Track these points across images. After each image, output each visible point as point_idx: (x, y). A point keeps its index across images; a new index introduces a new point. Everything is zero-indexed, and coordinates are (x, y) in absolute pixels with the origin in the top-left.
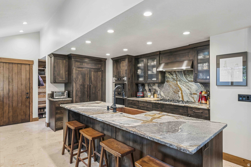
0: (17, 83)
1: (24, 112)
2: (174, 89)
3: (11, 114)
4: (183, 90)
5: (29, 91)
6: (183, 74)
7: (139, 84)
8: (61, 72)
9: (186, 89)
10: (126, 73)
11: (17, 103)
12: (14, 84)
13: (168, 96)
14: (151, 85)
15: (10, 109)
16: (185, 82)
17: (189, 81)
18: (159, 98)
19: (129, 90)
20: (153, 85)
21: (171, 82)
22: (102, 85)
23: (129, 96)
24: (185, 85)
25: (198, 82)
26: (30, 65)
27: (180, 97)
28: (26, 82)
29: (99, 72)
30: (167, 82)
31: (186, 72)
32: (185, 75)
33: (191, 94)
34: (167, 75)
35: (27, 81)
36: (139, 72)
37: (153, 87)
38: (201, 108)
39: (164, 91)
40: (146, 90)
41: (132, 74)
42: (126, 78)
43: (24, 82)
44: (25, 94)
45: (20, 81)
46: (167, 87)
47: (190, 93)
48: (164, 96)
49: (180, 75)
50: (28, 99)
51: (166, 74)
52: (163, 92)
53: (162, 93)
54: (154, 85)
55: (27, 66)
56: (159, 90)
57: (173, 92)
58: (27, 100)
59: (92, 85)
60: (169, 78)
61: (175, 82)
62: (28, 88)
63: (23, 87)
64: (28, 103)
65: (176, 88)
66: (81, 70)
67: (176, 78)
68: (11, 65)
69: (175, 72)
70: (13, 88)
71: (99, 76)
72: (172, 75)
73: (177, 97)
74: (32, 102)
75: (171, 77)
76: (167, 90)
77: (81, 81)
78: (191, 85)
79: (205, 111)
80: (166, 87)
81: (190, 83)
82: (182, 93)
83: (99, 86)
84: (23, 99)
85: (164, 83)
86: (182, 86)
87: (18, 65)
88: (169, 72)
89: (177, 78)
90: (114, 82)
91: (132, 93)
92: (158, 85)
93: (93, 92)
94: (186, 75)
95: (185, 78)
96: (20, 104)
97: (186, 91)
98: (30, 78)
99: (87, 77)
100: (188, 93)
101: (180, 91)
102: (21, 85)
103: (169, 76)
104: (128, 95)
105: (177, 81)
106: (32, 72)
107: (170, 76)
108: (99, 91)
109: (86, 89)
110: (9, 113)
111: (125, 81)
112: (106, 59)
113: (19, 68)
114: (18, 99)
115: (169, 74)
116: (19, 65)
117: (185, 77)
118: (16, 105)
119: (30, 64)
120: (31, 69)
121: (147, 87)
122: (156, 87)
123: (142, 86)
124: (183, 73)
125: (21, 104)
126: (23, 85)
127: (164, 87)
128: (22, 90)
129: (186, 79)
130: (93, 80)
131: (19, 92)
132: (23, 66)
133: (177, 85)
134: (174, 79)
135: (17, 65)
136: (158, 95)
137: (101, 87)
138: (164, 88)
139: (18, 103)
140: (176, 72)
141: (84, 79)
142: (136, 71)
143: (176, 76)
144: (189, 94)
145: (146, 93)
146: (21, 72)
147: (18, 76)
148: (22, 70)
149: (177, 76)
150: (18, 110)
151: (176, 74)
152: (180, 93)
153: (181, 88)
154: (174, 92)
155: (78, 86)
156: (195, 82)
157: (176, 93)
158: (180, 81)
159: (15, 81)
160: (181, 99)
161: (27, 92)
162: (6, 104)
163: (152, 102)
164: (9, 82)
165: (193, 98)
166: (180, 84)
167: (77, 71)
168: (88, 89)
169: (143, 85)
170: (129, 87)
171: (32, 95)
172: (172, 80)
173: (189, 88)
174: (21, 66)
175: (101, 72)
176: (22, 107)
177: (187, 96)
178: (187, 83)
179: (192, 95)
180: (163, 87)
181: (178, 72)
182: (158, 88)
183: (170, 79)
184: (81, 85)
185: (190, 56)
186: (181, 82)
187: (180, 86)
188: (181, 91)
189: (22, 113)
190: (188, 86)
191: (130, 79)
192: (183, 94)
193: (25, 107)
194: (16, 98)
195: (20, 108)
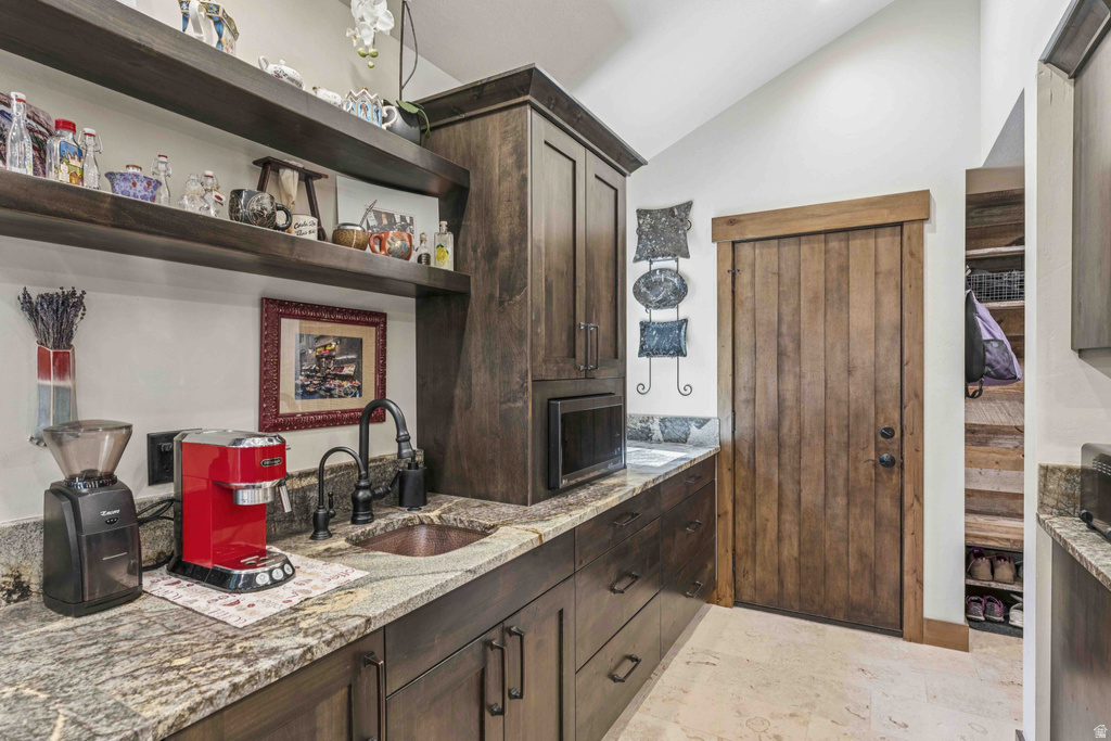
0: (822, 363)
1: (862, 555)
3: (790, 550)
5: (897, 416)
11: (822, 487)
12: (806, 367)
15: (787, 517)
26: (906, 227)
28: (876, 355)
35: (885, 343)
43: (863, 355)
44: (872, 434)
45: (838, 347)
50: (892, 472)
55: (886, 243)
58: (885, 476)
62: (890, 396)
63: (859, 390)
64: (888, 501)
68: (789, 250)
70: (799, 389)
74: (919, 497)
84: (856, 469)
87: (826, 242)
96: (841, 501)
98: (906, 325)
102: (846, 375)
106: (922, 278)
110: (779, 539)
113: (833, 265)
114: (829, 467)
116: (834, 244)
118: (820, 500)
119: (901, 224)
120: (912, 254)
125: (848, 504)
126: (858, 375)
128: (853, 407)
131: (833, 421)
132: (858, 244)
135: (823, 245)
139: (826, 488)
146: (845, 286)
147: (829, 317)
148: (854, 274)
150: (827, 537)
159: (813, 345)
161: (883, 425)
162: (768, 481)
164: (781, 354)
171: (919, 450)
174: (843, 244)
176: (851, 522)
189: (853, 565)
193: (872, 525)
194: (819, 458)
195: (840, 523)
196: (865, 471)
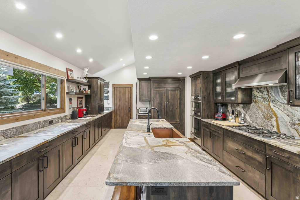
1: (127, 121)
2: (264, 113)
3: (120, 121)
4: (278, 116)
6: (280, 91)
7: (218, 103)
8: (145, 92)
9: (284, 114)
10: (200, 91)
11: (123, 114)
12: (122, 101)
13: (255, 121)
14: (234, 106)
15: (120, 118)
16: (282, 103)
18: (241, 123)
19: (205, 110)
20: (237, 106)
21: (261, 102)
22: (180, 103)
23: (204, 116)
24: (282, 109)
25: (296, 105)
26: (131, 87)
27: (274, 126)
29: (176, 91)
30: (255, 103)
31: (284, 88)
33: (293, 124)
34: (255, 92)
35: (129, 99)
36: (219, 89)
37: (237, 108)
38: (286, 149)
39: (251, 115)
40: (229, 111)
41: (208, 92)
42: (200, 97)
43: (127, 100)
45: (125, 99)
46: (255, 110)
47: (291, 122)
48: (251, 122)
49: (275, 92)
50: (130, 112)
51: (253, 91)
52: (249, 115)
53: (249, 117)
54: (239, 106)
55: (129, 89)
56: (244, 112)
57: (263, 117)
59: (169, 104)
60: (257, 97)
61: (267, 102)
62: (130, 104)
63: (127, 104)
65: (268, 112)
66: (158, 90)
67: (267, 96)
68: (120, 88)
69: (266, 88)
70: (121, 104)
71: (177, 95)
72: (262, 93)
73: (269, 125)
74: (132, 114)
75: (261, 96)
76: (255, 113)
77: (158, 99)
79: (295, 157)
80: (253, 110)
82: (277, 121)
83: (176, 104)
85: (251, 104)
86: (277, 109)
88: (258, 88)
89: (269, 97)
90: (193, 100)
91: (210, 114)
92: (243, 106)
93: (171, 110)
94: (284, 93)
95: (282, 97)
96: (125, 115)
97: (285, 119)
98: (131, 97)
99: (164, 95)
100: (288, 121)
101: (274, 116)
103: (257, 94)
104: (202, 115)
105: (269, 102)
107: (259, 95)
108: (176, 109)
109: (163, 107)
110: (119, 120)
111: (200, 100)
112: (185, 77)
113: (124, 91)
115: (258, 91)
116: (125, 88)
117: (282, 95)
120: (132, 90)
121: (230, 107)
122: (240, 108)
123: (222, 106)
124: (279, 89)
126: (127, 102)
127: (250, 109)
129: (284, 99)
130: (170, 99)
131: (124, 107)
132: (127, 88)
133: (269, 108)
134: (264, 98)
135: (123, 88)
136: (240, 120)
137: (178, 105)
138: (250, 111)
140: (268, 88)
141: (161, 99)
142: (214, 89)
143: (268, 95)
145: (229, 115)
147: (124, 96)
148: (126, 92)
149: (270, 94)
151: (268, 92)
152: (274, 119)
153: (275, 113)
154: (265, 118)
155: (156, 104)
156: (291, 105)
157: (268, 119)
158: (273, 101)
159: (122, 99)
160: (275, 130)
161: (129, 107)
162: (118, 114)
163: (223, 127)
164: (119, 100)
165: (297, 130)
166: (274, 106)
167: (155, 91)
168: (165, 107)
169: (225, 105)
170: (203, 107)
171: (132, 109)
172: (262, 99)
173: (290, 114)
175: (178, 91)
177: (286, 126)
179: (295, 127)
180: (249, 108)
181: (272, 88)
182: (243, 110)
183: (259, 98)
184: (159, 103)
185: (282, 64)
186: (276, 103)
187: (274, 109)
188: (276, 117)
189: (126, 122)
190: (288, 110)
191: (206, 98)
192: (279, 123)
194: (123, 111)
195: (125, 118)
196: (127, 112)
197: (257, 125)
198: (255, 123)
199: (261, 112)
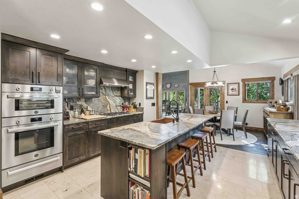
2: (103, 103)
4: (110, 103)
9: (113, 102)
17: (115, 96)
24: (112, 99)
31: (113, 88)
32: (112, 90)
52: (91, 107)
56: (87, 105)
61: (104, 96)
65: (105, 102)
67: (105, 92)
69: (104, 86)
72: (102, 90)
75: (101, 92)
76: (96, 105)
78: (116, 99)
80: (95, 102)
81: (115, 97)
86: (110, 100)
89: (106, 93)
95: (112, 93)
100: (114, 105)
101: (108, 104)
105: (106, 96)
124: (111, 88)
127: (93, 102)
133: (106, 100)
134: (103, 93)
138: (93, 103)
143: (105, 91)
144: (115, 107)
151: (105, 89)
152: (108, 106)
153: (109, 102)
154: (103, 106)
157: (105, 107)
158: (108, 95)
165: (117, 109)
166: (108, 98)
172: (101, 94)
173: (115, 102)
177: (114, 108)
178: (113, 97)
179: (117, 107)
180: (91, 101)
181: (107, 87)
182: (85, 104)
185: (124, 77)
187: (108, 100)
190: (114, 100)
192: (111, 107)
197: (98, 113)
198: (97, 111)
199: (101, 103)
